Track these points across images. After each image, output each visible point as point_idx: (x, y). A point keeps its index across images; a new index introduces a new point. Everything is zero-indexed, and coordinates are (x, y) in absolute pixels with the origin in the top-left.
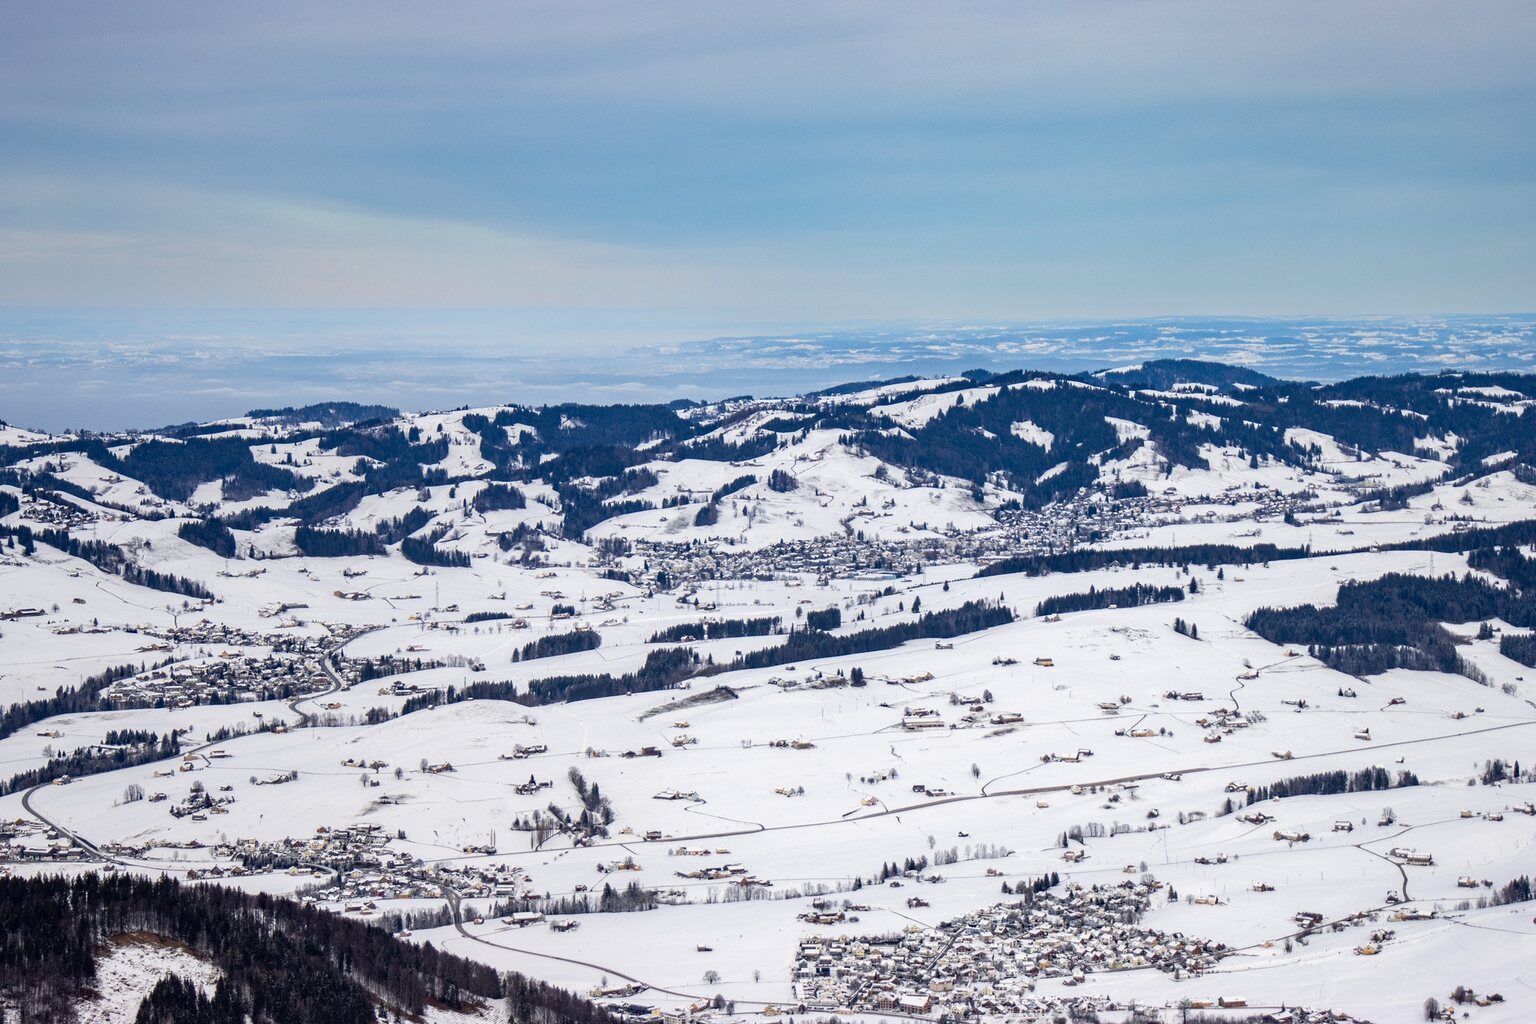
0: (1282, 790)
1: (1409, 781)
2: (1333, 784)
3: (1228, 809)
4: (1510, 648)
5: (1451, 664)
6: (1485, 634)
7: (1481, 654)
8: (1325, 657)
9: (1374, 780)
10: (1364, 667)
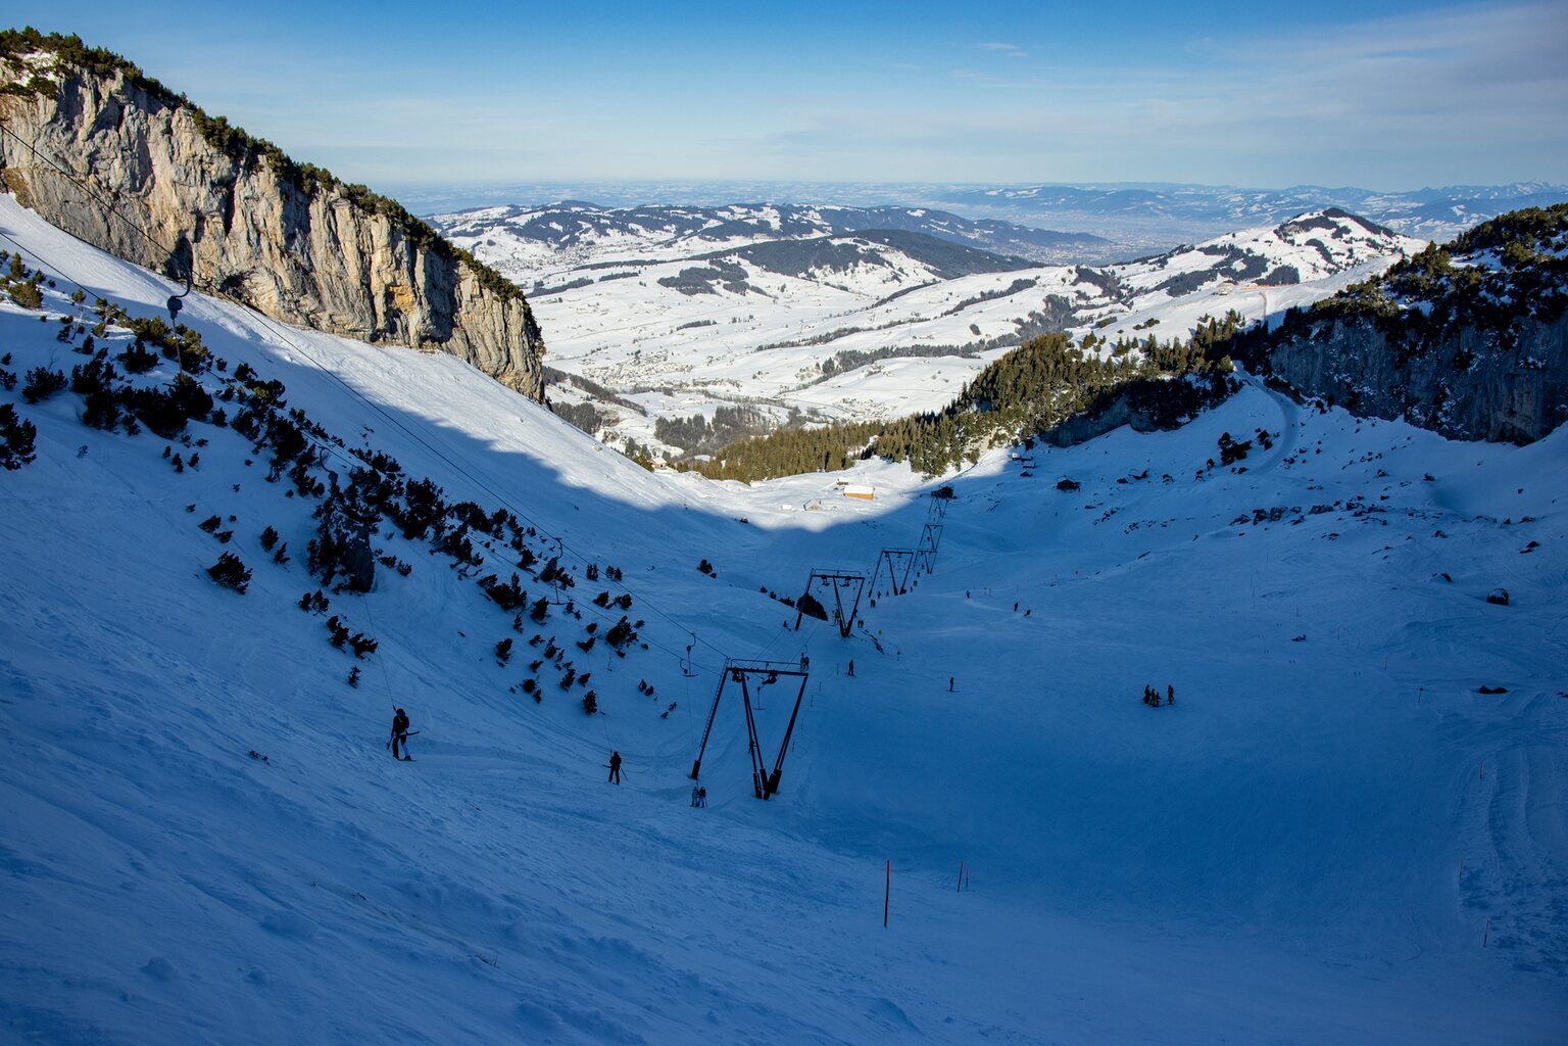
0: (686, 326)
1: (715, 323)
2: (697, 324)
3: (672, 332)
4: (725, 287)
5: (712, 292)
6: (719, 283)
7: (719, 288)
8: (680, 290)
9: (707, 323)
10: (691, 293)
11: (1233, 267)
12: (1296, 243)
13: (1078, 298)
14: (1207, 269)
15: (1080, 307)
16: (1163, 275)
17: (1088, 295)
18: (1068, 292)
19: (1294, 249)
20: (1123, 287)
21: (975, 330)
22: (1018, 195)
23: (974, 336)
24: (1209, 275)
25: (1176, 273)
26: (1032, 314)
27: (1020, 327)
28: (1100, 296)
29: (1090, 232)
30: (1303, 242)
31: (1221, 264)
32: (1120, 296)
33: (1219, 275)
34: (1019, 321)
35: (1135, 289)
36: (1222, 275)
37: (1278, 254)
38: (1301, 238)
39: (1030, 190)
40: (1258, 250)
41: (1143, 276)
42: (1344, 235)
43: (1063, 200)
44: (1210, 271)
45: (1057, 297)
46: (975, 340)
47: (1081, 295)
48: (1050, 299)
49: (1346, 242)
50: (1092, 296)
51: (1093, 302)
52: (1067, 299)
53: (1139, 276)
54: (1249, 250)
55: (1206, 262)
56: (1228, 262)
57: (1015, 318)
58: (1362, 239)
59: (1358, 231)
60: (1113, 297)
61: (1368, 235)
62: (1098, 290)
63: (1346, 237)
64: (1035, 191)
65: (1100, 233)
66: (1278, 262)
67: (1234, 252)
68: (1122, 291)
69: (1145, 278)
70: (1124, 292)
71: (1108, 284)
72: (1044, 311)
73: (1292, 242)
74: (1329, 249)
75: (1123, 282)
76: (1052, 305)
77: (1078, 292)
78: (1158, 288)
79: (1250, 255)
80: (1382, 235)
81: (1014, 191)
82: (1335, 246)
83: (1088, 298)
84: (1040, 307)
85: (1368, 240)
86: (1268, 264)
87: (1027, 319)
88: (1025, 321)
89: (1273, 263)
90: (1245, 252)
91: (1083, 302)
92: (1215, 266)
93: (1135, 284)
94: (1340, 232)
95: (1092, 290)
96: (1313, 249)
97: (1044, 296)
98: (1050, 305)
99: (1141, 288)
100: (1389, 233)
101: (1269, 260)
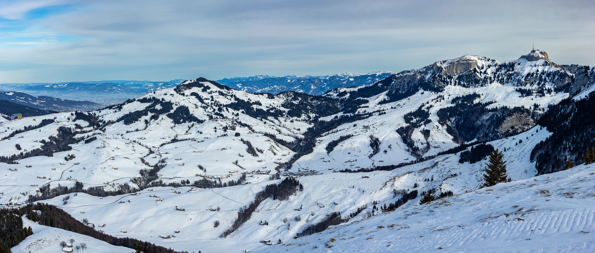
11: (156, 108)
12: (185, 95)
13: (76, 128)
14: (143, 109)
15: (77, 133)
16: (120, 114)
17: (81, 126)
18: (71, 125)
19: (185, 98)
20: (100, 121)
21: (18, 147)
22: (58, 87)
23: (18, 151)
24: (144, 113)
25: (128, 113)
26: (51, 138)
27: (43, 144)
28: (88, 127)
29: (89, 100)
30: (189, 94)
31: (150, 107)
32: (98, 126)
33: (149, 113)
34: (43, 141)
35: (106, 122)
36: (151, 112)
37: (177, 100)
38: (187, 92)
39: (64, 85)
40: (167, 99)
41: (110, 115)
42: (207, 90)
43: (78, 88)
44: (144, 110)
45: (65, 127)
46: (18, 153)
47: (78, 126)
48: (61, 129)
49: (209, 93)
50: (83, 126)
51: (85, 129)
52: (70, 129)
53: (109, 115)
54: (163, 99)
55: (142, 107)
56: (153, 105)
57: (41, 140)
58: (216, 92)
59: (214, 88)
60: (95, 127)
61: (219, 89)
62: (87, 124)
63: (208, 91)
64: (66, 85)
65: (94, 101)
66: (178, 104)
67: (156, 101)
68: (100, 123)
69: (112, 116)
70: (101, 123)
71: (92, 120)
72: (58, 135)
73: (183, 95)
74: (201, 97)
75: (100, 118)
76: (62, 132)
77: (76, 125)
78: (118, 121)
79: (164, 102)
80: (225, 89)
81: (57, 85)
82: (204, 95)
83: (81, 128)
84: (55, 134)
85: (219, 92)
86: (173, 106)
87: (47, 140)
88: (47, 141)
89: (176, 105)
90: (161, 100)
91: (79, 130)
92: (147, 108)
93: (106, 119)
94: (206, 89)
95: (83, 123)
96: (194, 97)
97: (58, 127)
98: (61, 132)
99: (110, 121)
100: (228, 89)
101: (173, 104)
